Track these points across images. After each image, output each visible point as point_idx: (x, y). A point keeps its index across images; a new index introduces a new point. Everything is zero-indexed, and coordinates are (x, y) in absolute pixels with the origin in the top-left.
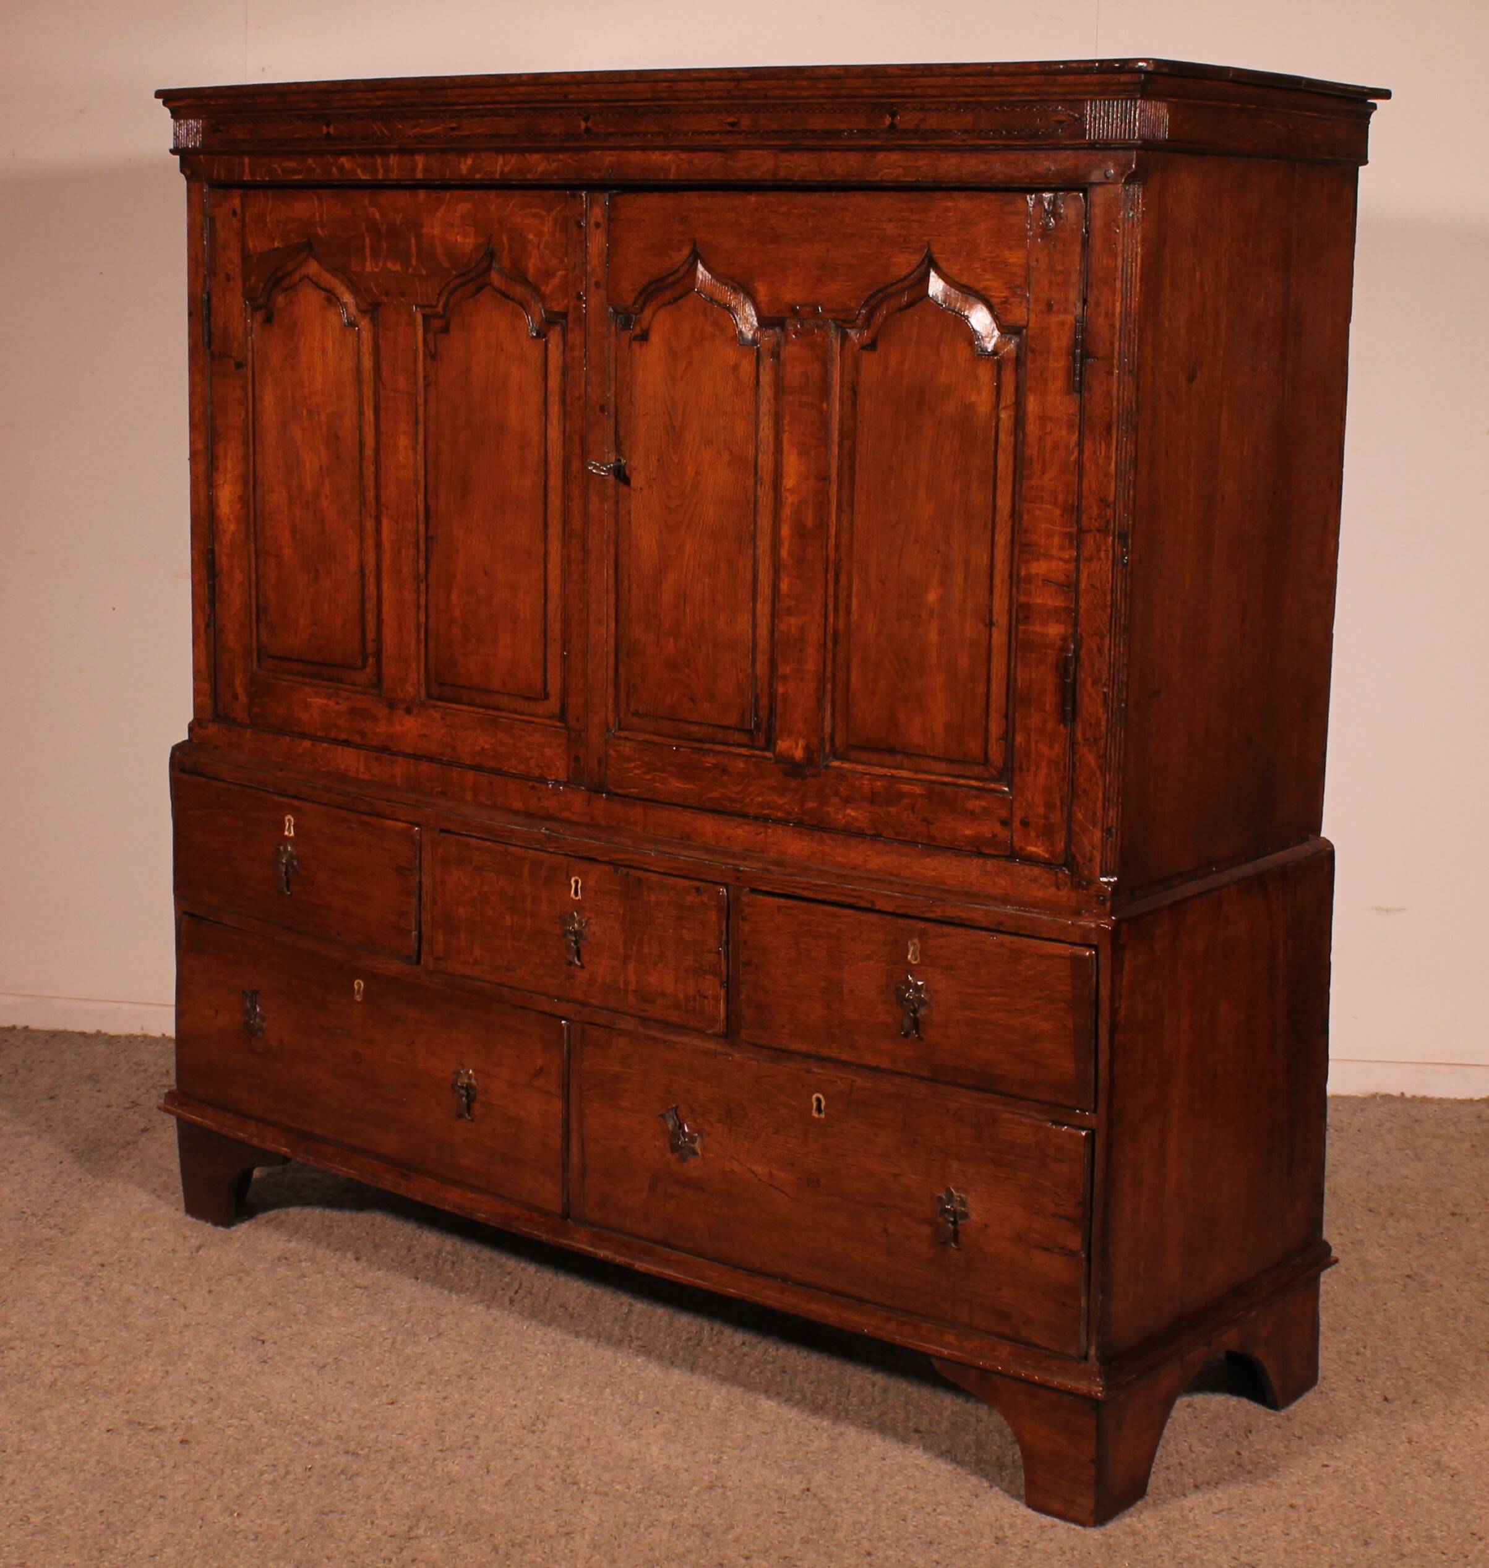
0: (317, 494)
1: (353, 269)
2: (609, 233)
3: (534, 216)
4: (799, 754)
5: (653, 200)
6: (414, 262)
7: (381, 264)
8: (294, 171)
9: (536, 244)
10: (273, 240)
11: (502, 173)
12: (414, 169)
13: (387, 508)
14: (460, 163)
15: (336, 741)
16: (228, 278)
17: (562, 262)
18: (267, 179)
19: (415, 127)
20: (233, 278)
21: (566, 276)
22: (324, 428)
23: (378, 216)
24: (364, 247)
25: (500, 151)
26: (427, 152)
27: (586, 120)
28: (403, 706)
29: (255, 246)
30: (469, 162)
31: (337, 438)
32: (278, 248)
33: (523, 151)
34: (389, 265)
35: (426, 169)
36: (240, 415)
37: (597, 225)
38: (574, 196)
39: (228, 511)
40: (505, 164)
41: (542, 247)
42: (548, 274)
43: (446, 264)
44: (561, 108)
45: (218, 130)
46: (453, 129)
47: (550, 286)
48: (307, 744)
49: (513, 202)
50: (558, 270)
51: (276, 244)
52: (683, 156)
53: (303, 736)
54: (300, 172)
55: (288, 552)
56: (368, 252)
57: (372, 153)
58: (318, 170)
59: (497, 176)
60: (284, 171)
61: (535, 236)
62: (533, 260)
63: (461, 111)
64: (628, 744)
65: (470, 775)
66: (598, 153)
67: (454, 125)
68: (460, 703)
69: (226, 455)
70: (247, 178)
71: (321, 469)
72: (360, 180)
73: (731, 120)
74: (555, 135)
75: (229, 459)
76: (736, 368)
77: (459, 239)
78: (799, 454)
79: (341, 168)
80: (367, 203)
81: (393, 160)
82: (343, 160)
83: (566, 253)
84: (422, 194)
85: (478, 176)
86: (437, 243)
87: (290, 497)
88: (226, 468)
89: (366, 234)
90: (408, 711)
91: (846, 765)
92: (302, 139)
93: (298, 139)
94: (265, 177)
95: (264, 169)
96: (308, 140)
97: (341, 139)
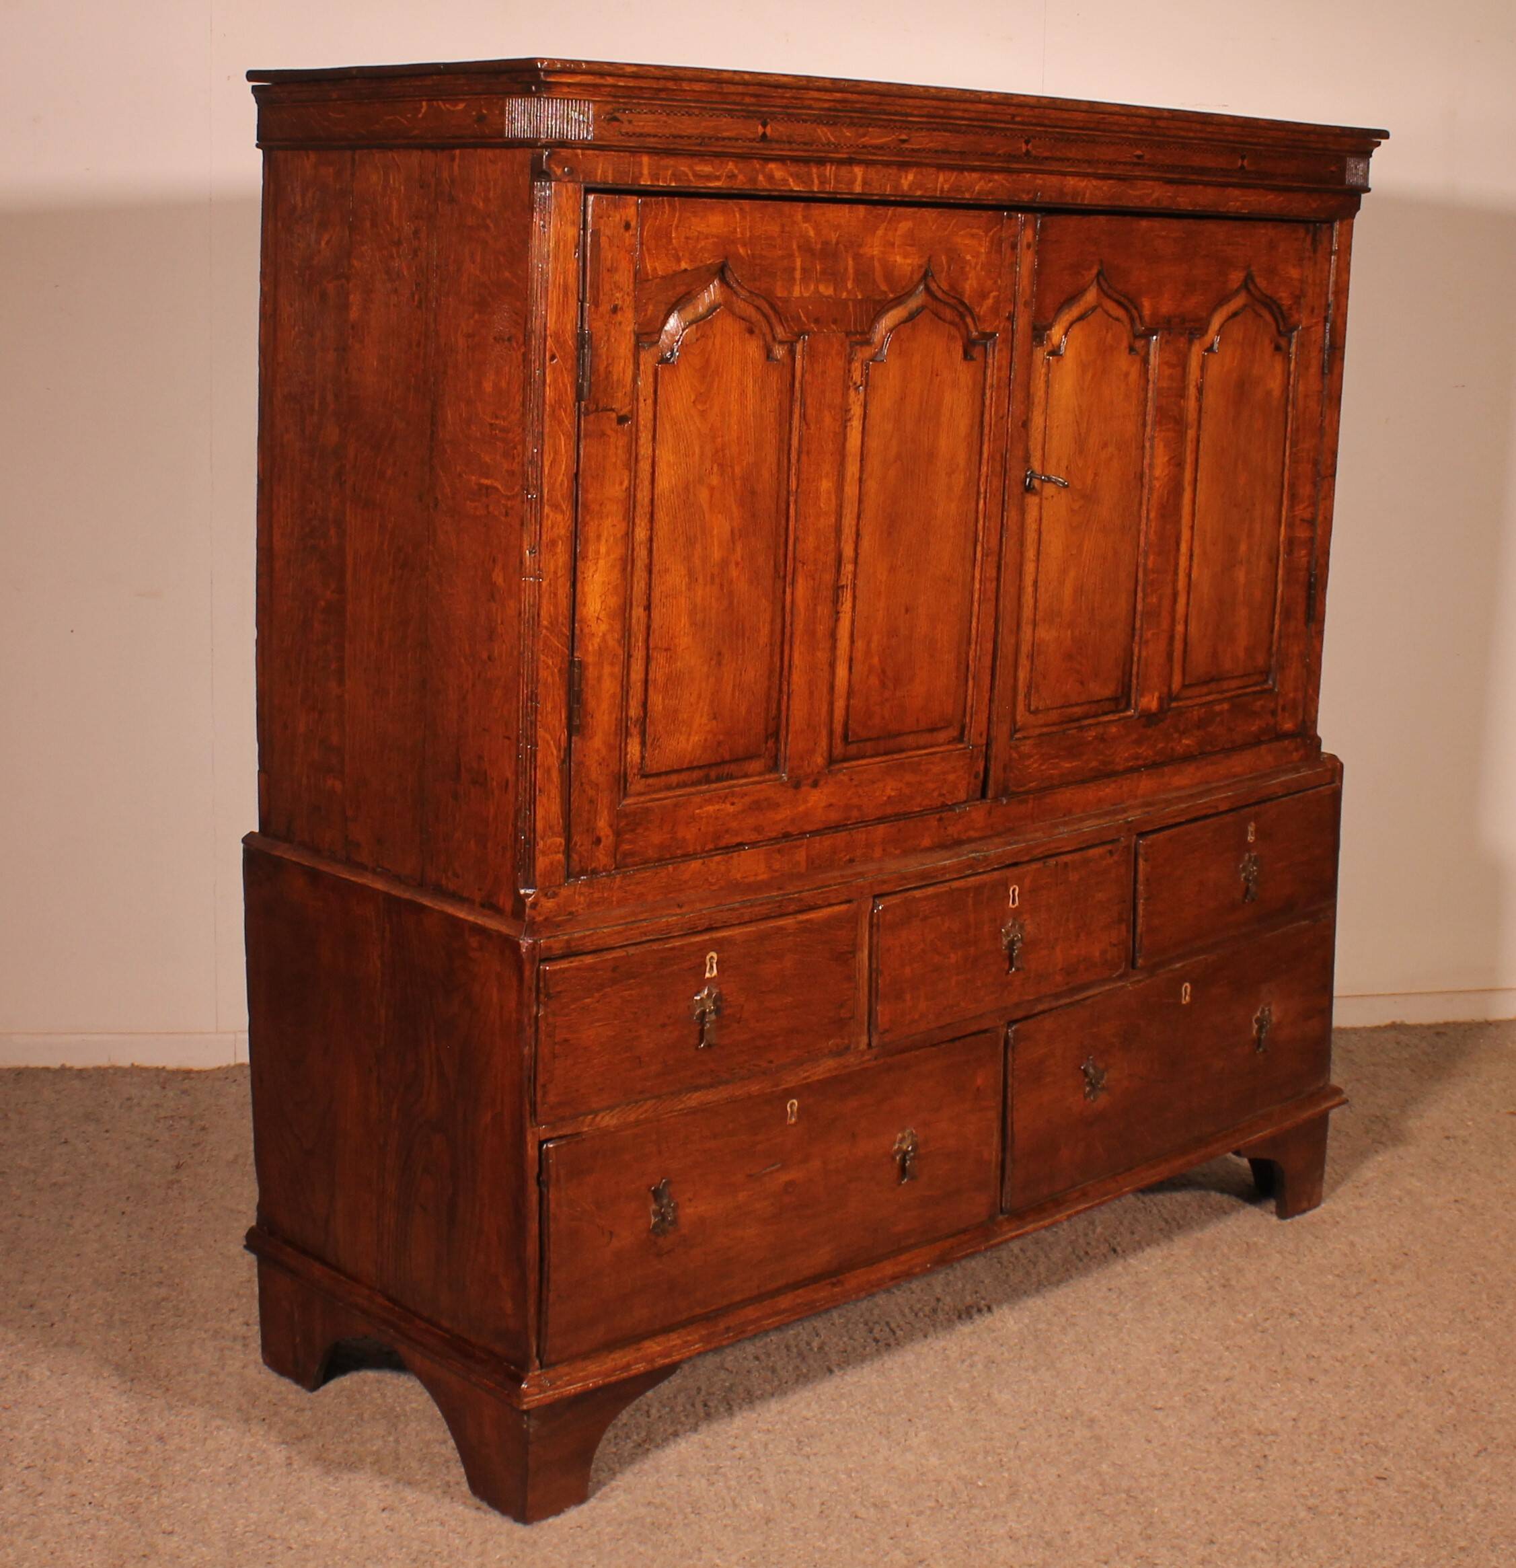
0: (724, 563)
1: (779, 295)
2: (1038, 252)
3: (973, 236)
4: (1154, 705)
5: (1073, 222)
6: (850, 285)
7: (812, 287)
8: (708, 177)
9: (973, 264)
10: (678, 260)
11: (942, 191)
12: (852, 182)
14: (901, 177)
15: (729, 849)
16: (615, 310)
17: (996, 282)
18: (673, 184)
19: (864, 135)
20: (622, 309)
21: (999, 296)
22: (738, 483)
23: (812, 233)
24: (794, 269)
25: (941, 167)
26: (868, 163)
27: (1027, 142)
28: (810, 781)
29: (655, 269)
30: (911, 177)
31: (753, 493)
32: (686, 270)
33: (962, 169)
34: (822, 288)
35: (865, 183)
36: (621, 483)
37: (1029, 246)
38: (1009, 217)
39: (598, 607)
40: (946, 181)
41: (979, 267)
42: (983, 296)
43: (884, 288)
44: (1008, 129)
45: (616, 119)
46: (904, 141)
47: (985, 308)
48: (695, 865)
49: (954, 221)
50: (992, 291)
51: (684, 265)
52: (1094, 183)
53: (688, 857)
54: (718, 178)
55: (684, 641)
56: (798, 274)
57: (806, 161)
58: (740, 177)
59: (938, 194)
60: (695, 175)
61: (973, 257)
62: (969, 282)
63: (914, 123)
64: (1028, 742)
65: (881, 830)
66: (1028, 176)
67: (904, 137)
68: (863, 757)
69: (599, 537)
70: (645, 181)
71: (732, 532)
72: (792, 191)
73: (1139, 153)
74: (999, 155)
75: (603, 542)
76: (1127, 375)
77: (899, 259)
78: (1165, 446)
79: (770, 178)
80: (799, 217)
81: (829, 170)
82: (772, 166)
83: (999, 275)
84: (861, 210)
85: (919, 193)
86: (876, 264)
87: (690, 573)
88: (598, 552)
89: (797, 254)
90: (815, 784)
91: (1181, 704)
92: (730, 139)
93: (724, 139)
94: (671, 182)
95: (670, 172)
96: (737, 140)
97: (777, 142)
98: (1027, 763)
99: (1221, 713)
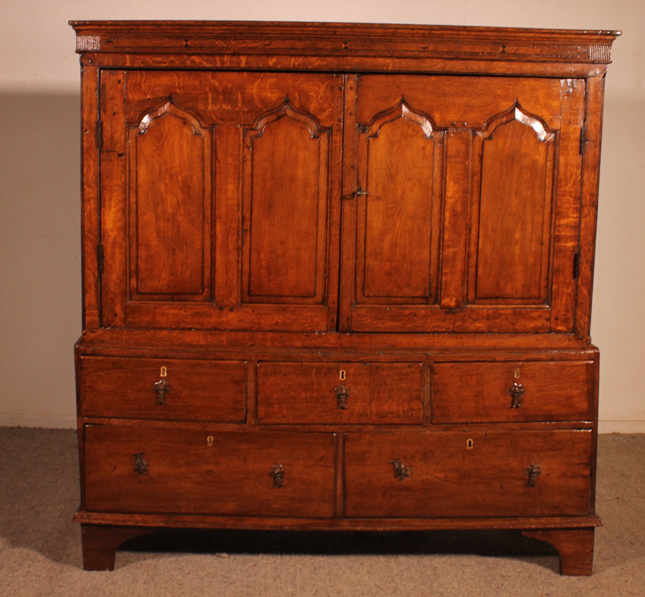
0: (174, 214)
1: (200, 109)
2: (357, 91)
3: (314, 85)
4: (453, 304)
5: (382, 78)
6: (240, 105)
7: (218, 106)
8: (160, 62)
9: (315, 97)
10: (146, 95)
11: (294, 65)
12: (240, 62)
13: (220, 219)
14: (268, 60)
15: (184, 329)
16: (114, 114)
17: (330, 105)
18: (142, 66)
19: (243, 43)
20: (117, 113)
21: (333, 111)
22: (180, 183)
23: (217, 84)
24: (207, 99)
25: (292, 56)
26: (248, 55)
27: (345, 43)
28: (229, 308)
29: (133, 98)
30: (274, 60)
31: (188, 187)
32: (149, 99)
33: (306, 56)
34: (224, 106)
35: (247, 63)
36: (121, 179)
37: (351, 88)
38: (337, 77)
39: (112, 225)
40: (296, 61)
41: (319, 98)
42: (322, 111)
43: (260, 106)
44: (331, 38)
45: (110, 42)
46: (266, 45)
47: (323, 116)
48: (165, 332)
49: (302, 78)
50: (328, 108)
51: (148, 97)
52: (396, 60)
53: (161, 329)
54: (165, 63)
55: (154, 243)
56: (210, 101)
57: (213, 55)
58: (177, 62)
59: (291, 66)
60: (153, 62)
61: (315, 93)
62: (313, 105)
63: (272, 37)
64: (363, 310)
65: (270, 335)
66: (349, 58)
67: (267, 43)
68: (262, 303)
69: (111, 199)
70: (128, 64)
71: (178, 202)
72: (205, 67)
73: (424, 46)
74: (327, 49)
75: (113, 201)
76: (423, 148)
77: (269, 95)
78: (454, 183)
79: (193, 62)
80: (210, 77)
81: (226, 58)
82: (194, 57)
83: (333, 101)
84: (245, 74)
85: (279, 67)
86: (255, 96)
87: (156, 217)
88: (110, 205)
89: (209, 92)
90: (231, 310)
91: (474, 306)
92: (168, 47)
93: (165, 47)
94: (141, 64)
95: (140, 61)
96: (172, 47)
97: (194, 48)
98: (362, 319)
99: (505, 314)
